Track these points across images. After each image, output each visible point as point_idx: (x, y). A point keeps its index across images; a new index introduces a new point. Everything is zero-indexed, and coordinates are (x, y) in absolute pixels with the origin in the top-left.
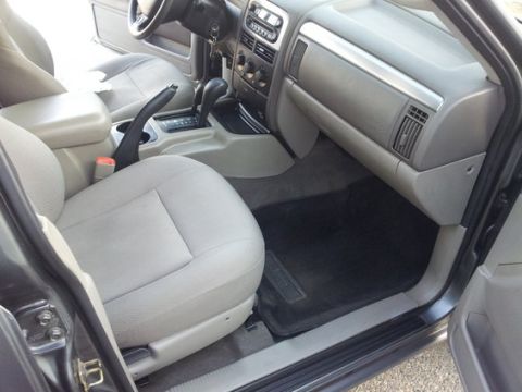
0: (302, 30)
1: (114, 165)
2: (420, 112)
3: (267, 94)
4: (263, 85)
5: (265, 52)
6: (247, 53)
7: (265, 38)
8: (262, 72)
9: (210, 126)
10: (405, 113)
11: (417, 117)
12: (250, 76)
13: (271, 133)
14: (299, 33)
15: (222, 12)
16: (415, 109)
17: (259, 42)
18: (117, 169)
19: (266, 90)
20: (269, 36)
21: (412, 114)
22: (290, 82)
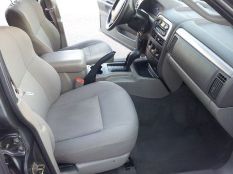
0: (177, 32)
1: (83, 82)
2: (223, 77)
3: (158, 60)
4: (157, 55)
5: (160, 40)
6: (153, 40)
7: (161, 34)
8: (157, 49)
9: (131, 71)
10: (216, 76)
11: (221, 79)
12: (153, 51)
13: (159, 78)
14: (176, 33)
15: (147, 21)
16: (221, 75)
17: (158, 36)
18: (85, 84)
19: (158, 58)
20: (162, 33)
21: (219, 77)
22: (169, 55)
